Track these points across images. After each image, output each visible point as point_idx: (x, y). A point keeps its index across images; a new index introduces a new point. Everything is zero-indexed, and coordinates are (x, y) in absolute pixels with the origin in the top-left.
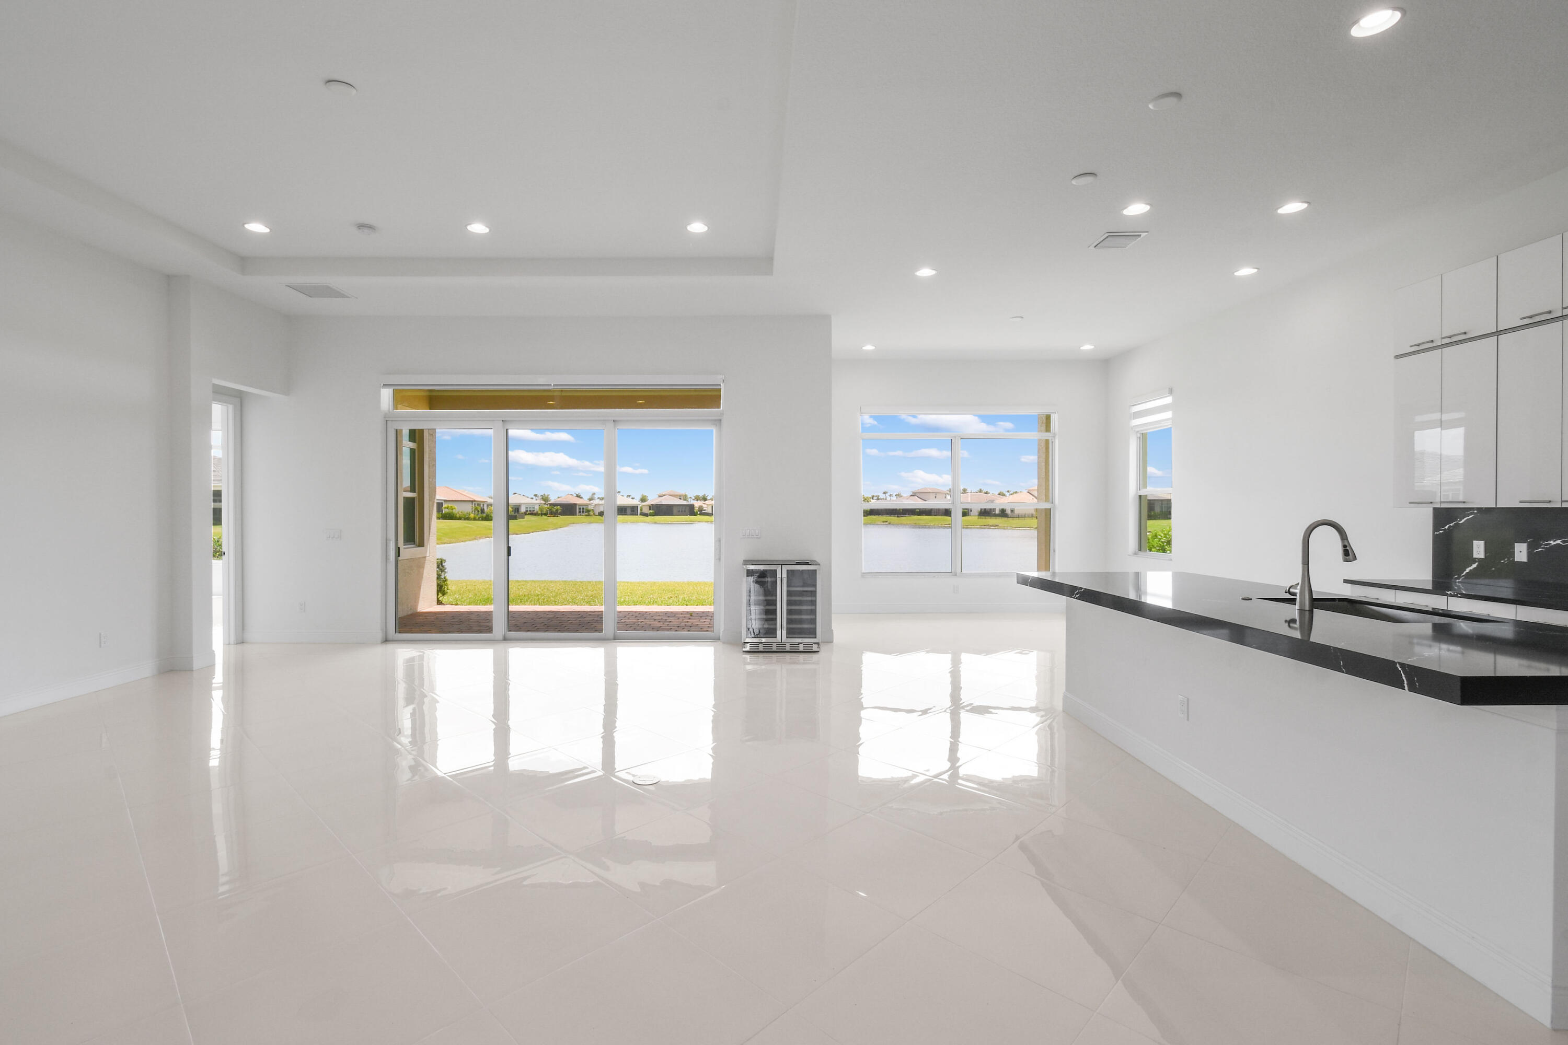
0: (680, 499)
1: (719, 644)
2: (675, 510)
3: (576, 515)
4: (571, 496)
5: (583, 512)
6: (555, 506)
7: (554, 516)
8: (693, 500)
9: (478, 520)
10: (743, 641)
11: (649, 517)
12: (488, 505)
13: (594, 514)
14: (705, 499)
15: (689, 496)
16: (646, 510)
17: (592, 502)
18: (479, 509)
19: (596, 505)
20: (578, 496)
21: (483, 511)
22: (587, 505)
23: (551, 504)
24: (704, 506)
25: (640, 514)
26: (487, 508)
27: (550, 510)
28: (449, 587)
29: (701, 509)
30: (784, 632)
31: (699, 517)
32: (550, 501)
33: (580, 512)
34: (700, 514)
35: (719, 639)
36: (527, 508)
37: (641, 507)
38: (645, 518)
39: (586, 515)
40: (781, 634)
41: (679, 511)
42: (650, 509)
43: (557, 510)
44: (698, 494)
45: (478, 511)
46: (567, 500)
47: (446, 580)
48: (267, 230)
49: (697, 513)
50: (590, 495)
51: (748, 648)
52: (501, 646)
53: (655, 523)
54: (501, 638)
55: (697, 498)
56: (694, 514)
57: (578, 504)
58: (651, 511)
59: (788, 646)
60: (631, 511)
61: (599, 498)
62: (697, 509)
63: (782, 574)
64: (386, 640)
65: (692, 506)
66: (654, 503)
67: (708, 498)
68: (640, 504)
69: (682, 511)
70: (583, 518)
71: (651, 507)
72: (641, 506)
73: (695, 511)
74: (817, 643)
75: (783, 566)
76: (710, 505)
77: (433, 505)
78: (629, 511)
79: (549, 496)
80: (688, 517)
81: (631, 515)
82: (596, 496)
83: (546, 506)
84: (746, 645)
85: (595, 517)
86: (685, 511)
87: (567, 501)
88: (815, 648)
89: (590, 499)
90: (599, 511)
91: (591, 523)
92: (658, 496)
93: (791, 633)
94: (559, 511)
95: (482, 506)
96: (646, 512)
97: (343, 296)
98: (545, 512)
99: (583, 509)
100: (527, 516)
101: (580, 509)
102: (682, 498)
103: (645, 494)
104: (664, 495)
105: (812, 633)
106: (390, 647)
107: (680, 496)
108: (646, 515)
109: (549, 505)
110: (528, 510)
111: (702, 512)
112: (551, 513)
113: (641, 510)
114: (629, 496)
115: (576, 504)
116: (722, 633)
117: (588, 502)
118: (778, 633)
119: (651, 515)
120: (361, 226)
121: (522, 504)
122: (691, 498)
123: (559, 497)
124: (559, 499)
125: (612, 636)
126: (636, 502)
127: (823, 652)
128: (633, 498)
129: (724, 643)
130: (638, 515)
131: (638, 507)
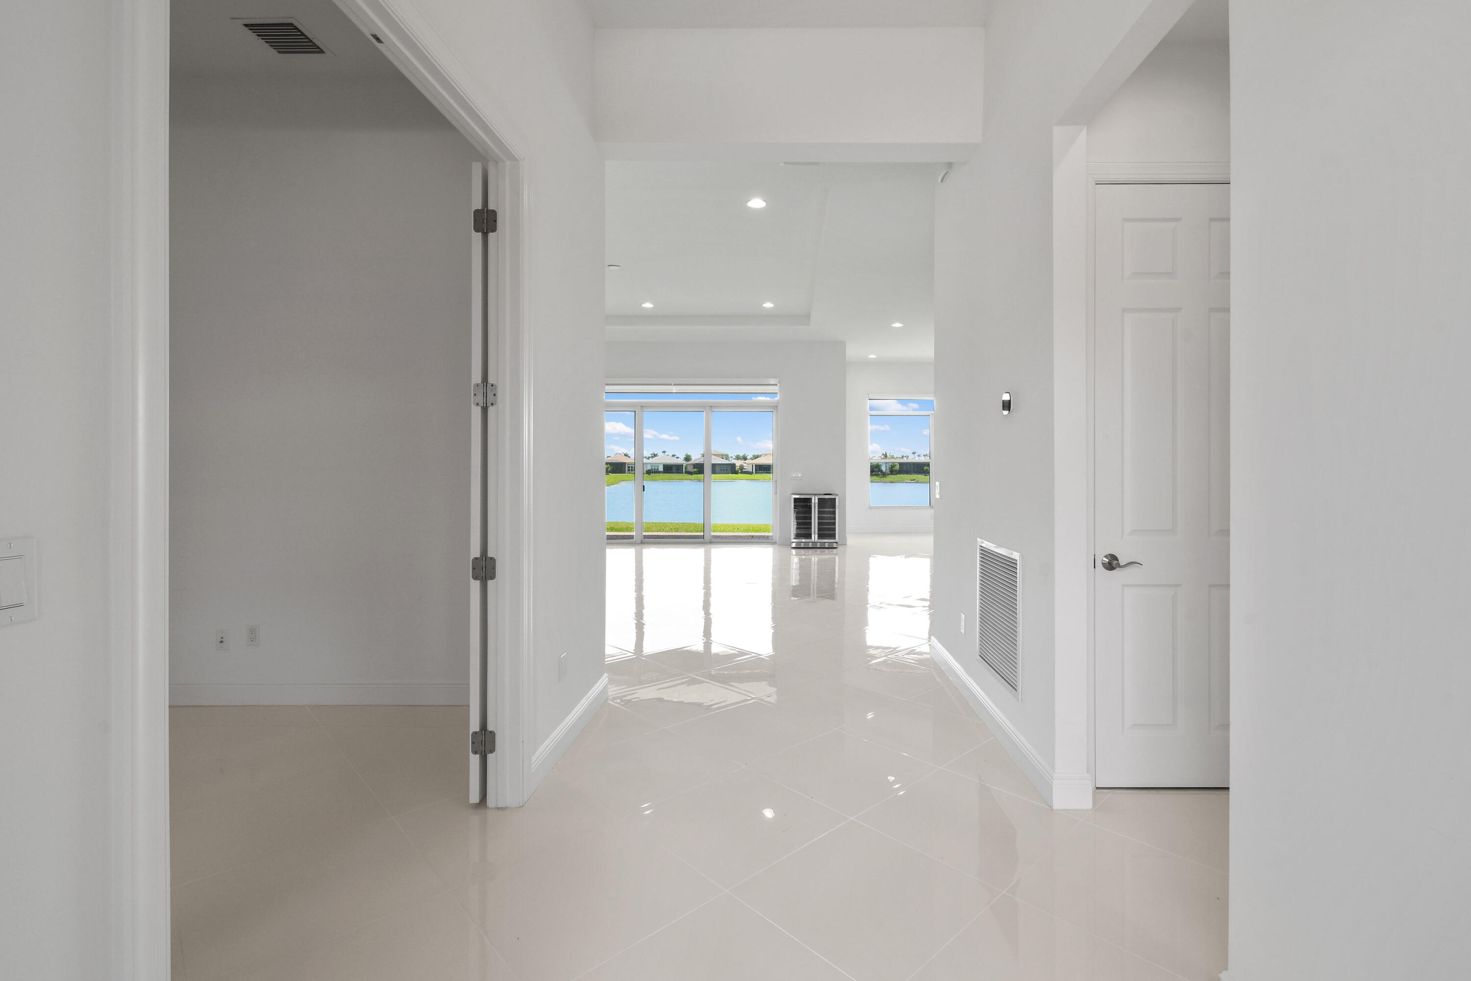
0: (723, 458)
8: (735, 459)
10: (789, 542)
11: (694, 475)
14: (745, 458)
15: (730, 456)
16: (690, 469)
20: (626, 455)
24: (745, 465)
25: (685, 473)
29: (742, 468)
30: (817, 536)
31: (740, 475)
33: (629, 470)
34: (742, 473)
35: (776, 543)
38: (688, 476)
40: (815, 537)
41: (721, 470)
42: (694, 468)
44: (738, 454)
49: (738, 471)
51: (794, 545)
52: (639, 547)
54: (640, 542)
55: (738, 458)
56: (736, 472)
57: (628, 463)
58: (695, 470)
59: (818, 544)
60: (677, 470)
62: (738, 467)
63: (815, 501)
65: (733, 465)
66: (697, 462)
67: (748, 458)
68: (684, 463)
69: (724, 470)
71: (694, 466)
72: (685, 465)
73: (736, 469)
74: (837, 543)
75: (817, 496)
76: (751, 464)
78: (674, 470)
80: (730, 475)
81: (676, 473)
82: (643, 456)
84: (791, 544)
86: (726, 470)
88: (835, 545)
92: (701, 456)
93: (820, 536)
96: (691, 471)
99: (632, 467)
101: (629, 467)
102: (724, 457)
103: (689, 454)
105: (833, 536)
107: (722, 455)
108: (691, 473)
111: (742, 471)
113: (686, 468)
114: (673, 456)
115: (625, 463)
118: (813, 536)
119: (695, 473)
122: (732, 457)
126: (681, 461)
127: (840, 548)
128: (677, 458)
129: (779, 545)
130: (683, 473)
131: (682, 465)
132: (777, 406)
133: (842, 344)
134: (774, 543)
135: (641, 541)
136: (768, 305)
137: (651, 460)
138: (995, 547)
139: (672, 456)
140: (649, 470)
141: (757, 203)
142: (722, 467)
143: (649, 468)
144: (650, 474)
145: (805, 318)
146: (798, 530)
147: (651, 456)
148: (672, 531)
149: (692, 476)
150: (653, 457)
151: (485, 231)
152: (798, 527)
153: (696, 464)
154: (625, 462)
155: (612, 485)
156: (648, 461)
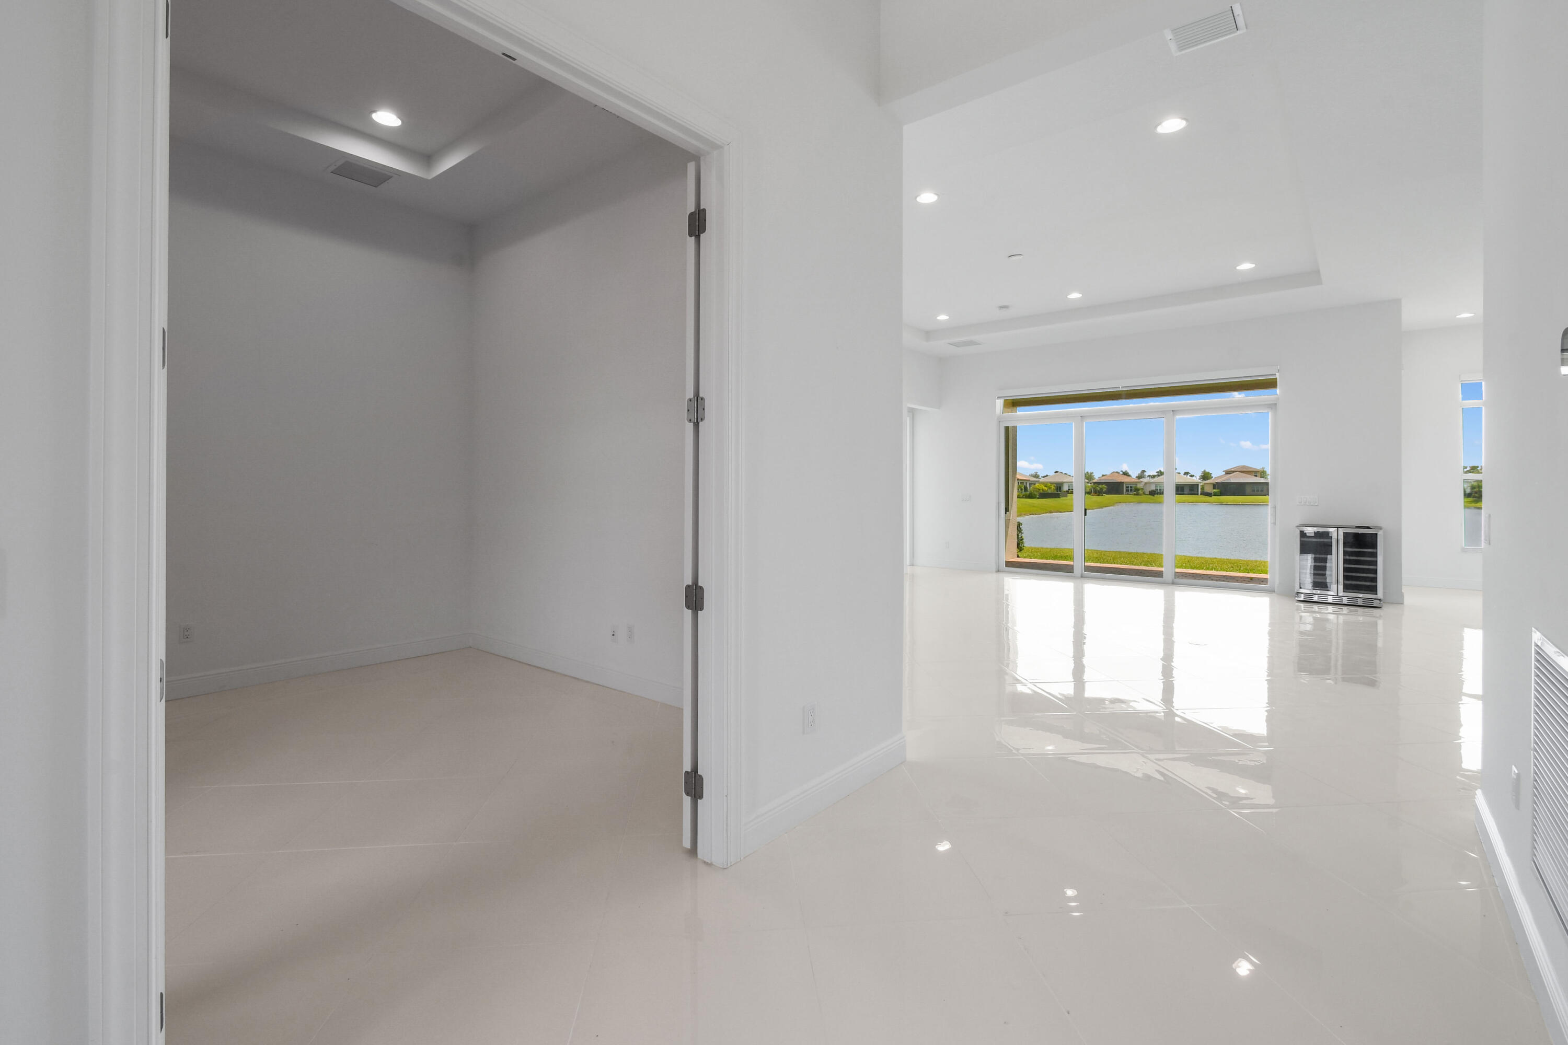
0: (1256, 476)
1: (1274, 594)
2: (1248, 489)
3: (1123, 494)
4: (1117, 474)
5: (1131, 490)
6: (1099, 485)
7: (1098, 495)
9: (1022, 498)
10: (1296, 591)
11: (1214, 497)
12: (1031, 484)
13: (1144, 493)
16: (1209, 489)
17: (1141, 480)
18: (1023, 488)
19: (1146, 483)
21: (1026, 489)
22: (1136, 484)
23: (1095, 483)
25: (1201, 494)
26: (1030, 487)
27: (1094, 488)
28: (1025, 545)
30: (1340, 587)
32: (1093, 480)
33: (1127, 491)
35: (1274, 592)
36: (1069, 486)
37: (1202, 486)
38: (1208, 498)
39: (1135, 495)
40: (1337, 588)
42: (1214, 488)
43: (1102, 489)
45: (1022, 489)
46: (1113, 478)
47: (1023, 539)
48: (948, 317)
50: (1139, 472)
51: (1301, 597)
53: (1221, 504)
54: (1080, 576)
57: (1126, 482)
58: (1216, 490)
59: (1344, 600)
60: (1190, 490)
61: (1149, 476)
63: (1337, 536)
64: (998, 571)
66: (1219, 481)
70: (1130, 497)
71: (1215, 485)
72: (1201, 484)
74: (1379, 600)
75: (1339, 529)
77: (1015, 480)
78: (1187, 490)
79: (1093, 474)
81: (1189, 494)
82: (1146, 474)
83: (1089, 485)
84: (1299, 594)
85: (1145, 496)
87: (1113, 480)
88: (1376, 603)
89: (1139, 477)
90: (1150, 490)
91: (1140, 502)
92: (1224, 473)
93: (1348, 588)
94: (1104, 490)
95: (1025, 484)
96: (1209, 492)
97: (980, 344)
98: (1088, 491)
99: (1131, 487)
100: (1069, 494)
101: (1128, 487)
103: (1207, 471)
104: (1234, 472)
105: (1374, 590)
106: (1001, 575)
108: (1209, 495)
109: (1092, 484)
110: (1071, 488)
112: (1095, 492)
113: (1203, 488)
114: (1186, 473)
116: (1276, 586)
117: (1137, 481)
118: (1333, 586)
119: (1216, 495)
120: (1001, 307)
121: (1064, 482)
123: (1103, 476)
124: (1103, 478)
125: (1171, 581)
126: (1196, 479)
127: (1387, 610)
128: (1192, 476)
129: (1277, 594)
130: (1198, 494)
131: (1198, 485)
132: (1276, 404)
133: (1396, 304)
134: (1271, 591)
135: (1082, 575)
136: (1246, 266)
137: (1156, 480)
138: (1555, 652)
139: (1184, 474)
140: (1153, 491)
141: (1172, 125)
142: (1255, 487)
143: (1153, 488)
144: (1154, 496)
145: (1312, 276)
146: (1315, 576)
147: (1156, 474)
148: (1141, 564)
149: (1210, 498)
150: (1158, 476)
151: (697, 234)
152: (1316, 572)
153: (1217, 483)
154: (1122, 481)
155: (1106, 507)
156: (1152, 480)
